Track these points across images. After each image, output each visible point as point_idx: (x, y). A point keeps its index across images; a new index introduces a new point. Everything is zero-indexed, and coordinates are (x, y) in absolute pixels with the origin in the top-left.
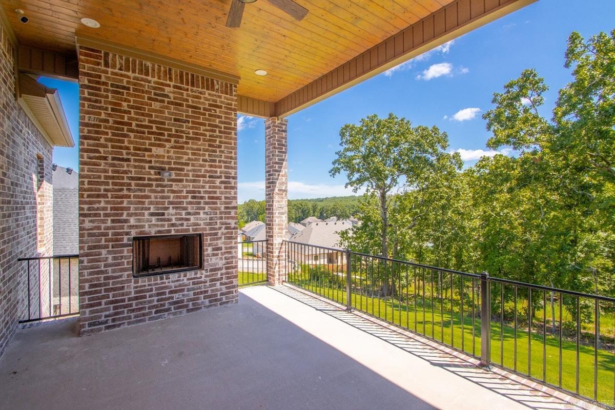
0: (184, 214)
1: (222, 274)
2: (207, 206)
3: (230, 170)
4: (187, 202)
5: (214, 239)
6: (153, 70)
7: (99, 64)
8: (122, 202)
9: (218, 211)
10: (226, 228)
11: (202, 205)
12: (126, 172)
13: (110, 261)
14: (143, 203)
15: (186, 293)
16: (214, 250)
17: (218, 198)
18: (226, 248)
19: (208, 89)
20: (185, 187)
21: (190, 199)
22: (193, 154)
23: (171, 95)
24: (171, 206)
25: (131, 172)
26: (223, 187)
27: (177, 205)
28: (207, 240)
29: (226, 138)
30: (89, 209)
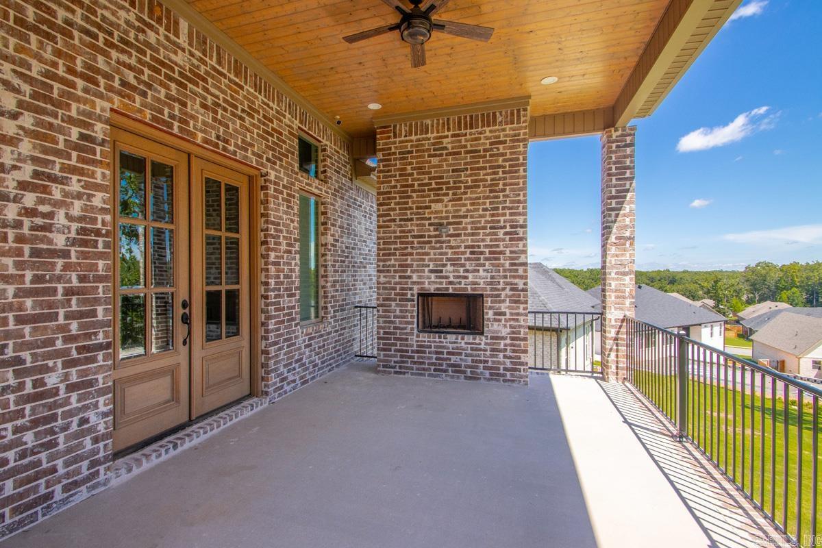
0: (462, 271)
1: (505, 345)
2: (487, 263)
3: (517, 218)
4: (465, 258)
5: (495, 302)
6: (433, 126)
7: (389, 137)
8: (407, 260)
9: (501, 269)
10: (512, 289)
11: (482, 262)
12: (410, 231)
13: (398, 313)
14: (424, 260)
15: (463, 357)
16: (495, 314)
17: (501, 253)
18: (512, 314)
19: (489, 126)
20: (462, 241)
21: (468, 255)
22: (472, 204)
23: (449, 146)
24: (449, 263)
25: (414, 230)
26: (507, 239)
27: (455, 261)
28: (488, 302)
29: (511, 178)
30: (383, 266)
